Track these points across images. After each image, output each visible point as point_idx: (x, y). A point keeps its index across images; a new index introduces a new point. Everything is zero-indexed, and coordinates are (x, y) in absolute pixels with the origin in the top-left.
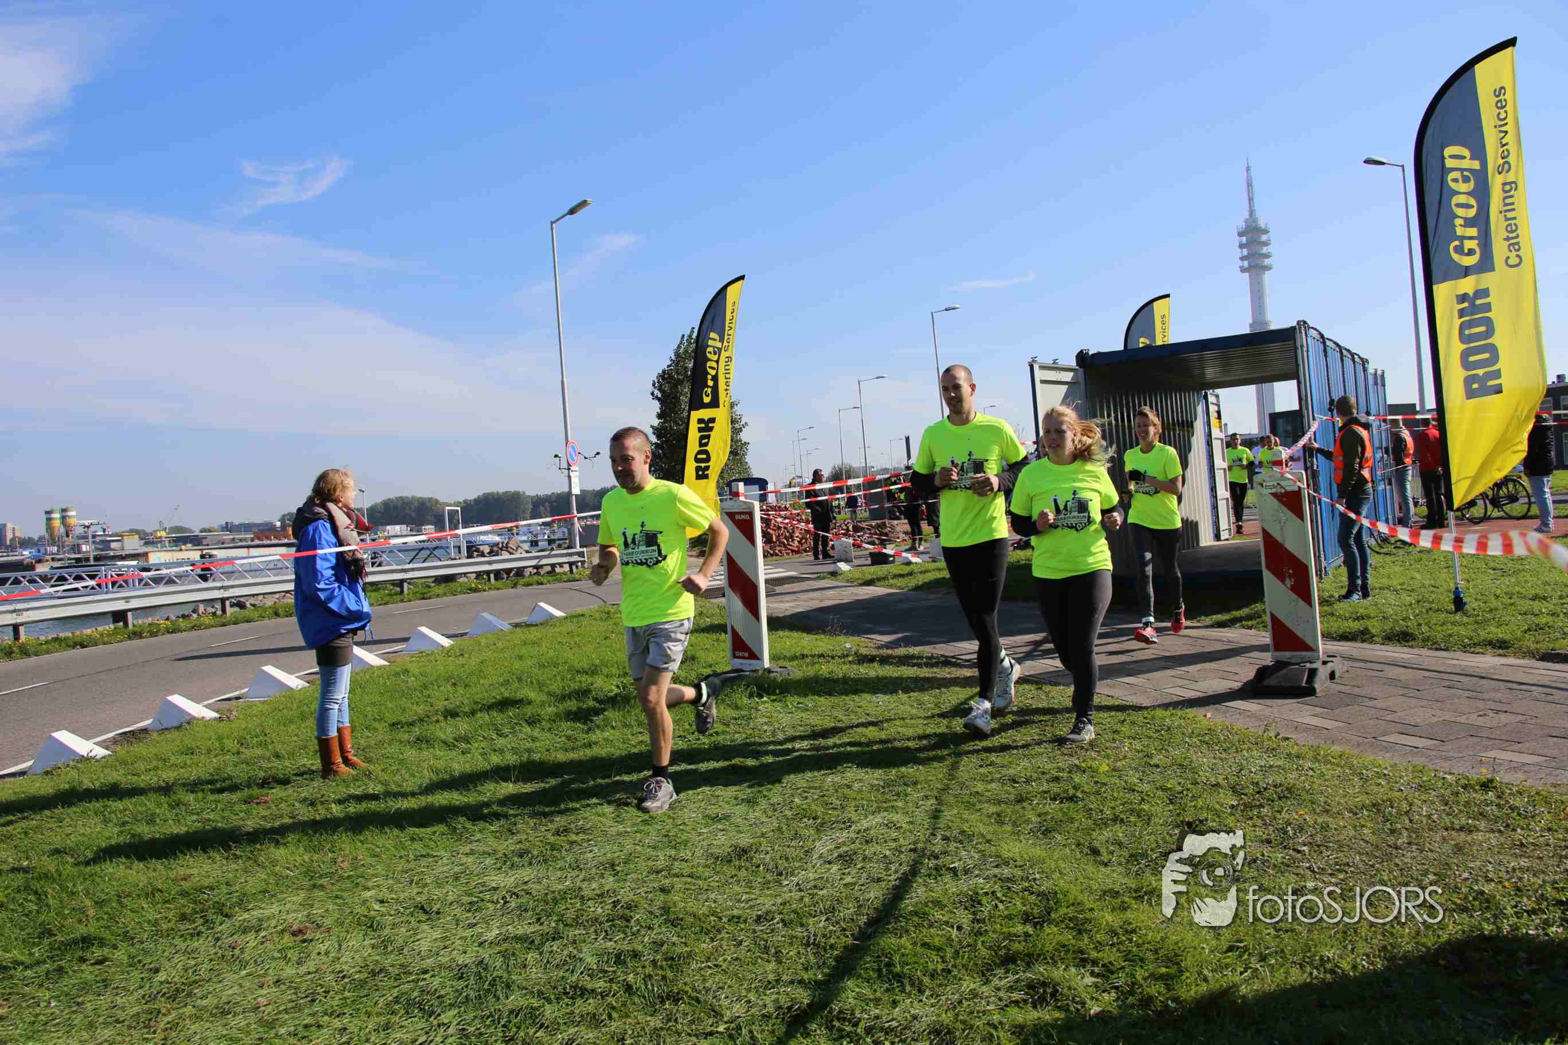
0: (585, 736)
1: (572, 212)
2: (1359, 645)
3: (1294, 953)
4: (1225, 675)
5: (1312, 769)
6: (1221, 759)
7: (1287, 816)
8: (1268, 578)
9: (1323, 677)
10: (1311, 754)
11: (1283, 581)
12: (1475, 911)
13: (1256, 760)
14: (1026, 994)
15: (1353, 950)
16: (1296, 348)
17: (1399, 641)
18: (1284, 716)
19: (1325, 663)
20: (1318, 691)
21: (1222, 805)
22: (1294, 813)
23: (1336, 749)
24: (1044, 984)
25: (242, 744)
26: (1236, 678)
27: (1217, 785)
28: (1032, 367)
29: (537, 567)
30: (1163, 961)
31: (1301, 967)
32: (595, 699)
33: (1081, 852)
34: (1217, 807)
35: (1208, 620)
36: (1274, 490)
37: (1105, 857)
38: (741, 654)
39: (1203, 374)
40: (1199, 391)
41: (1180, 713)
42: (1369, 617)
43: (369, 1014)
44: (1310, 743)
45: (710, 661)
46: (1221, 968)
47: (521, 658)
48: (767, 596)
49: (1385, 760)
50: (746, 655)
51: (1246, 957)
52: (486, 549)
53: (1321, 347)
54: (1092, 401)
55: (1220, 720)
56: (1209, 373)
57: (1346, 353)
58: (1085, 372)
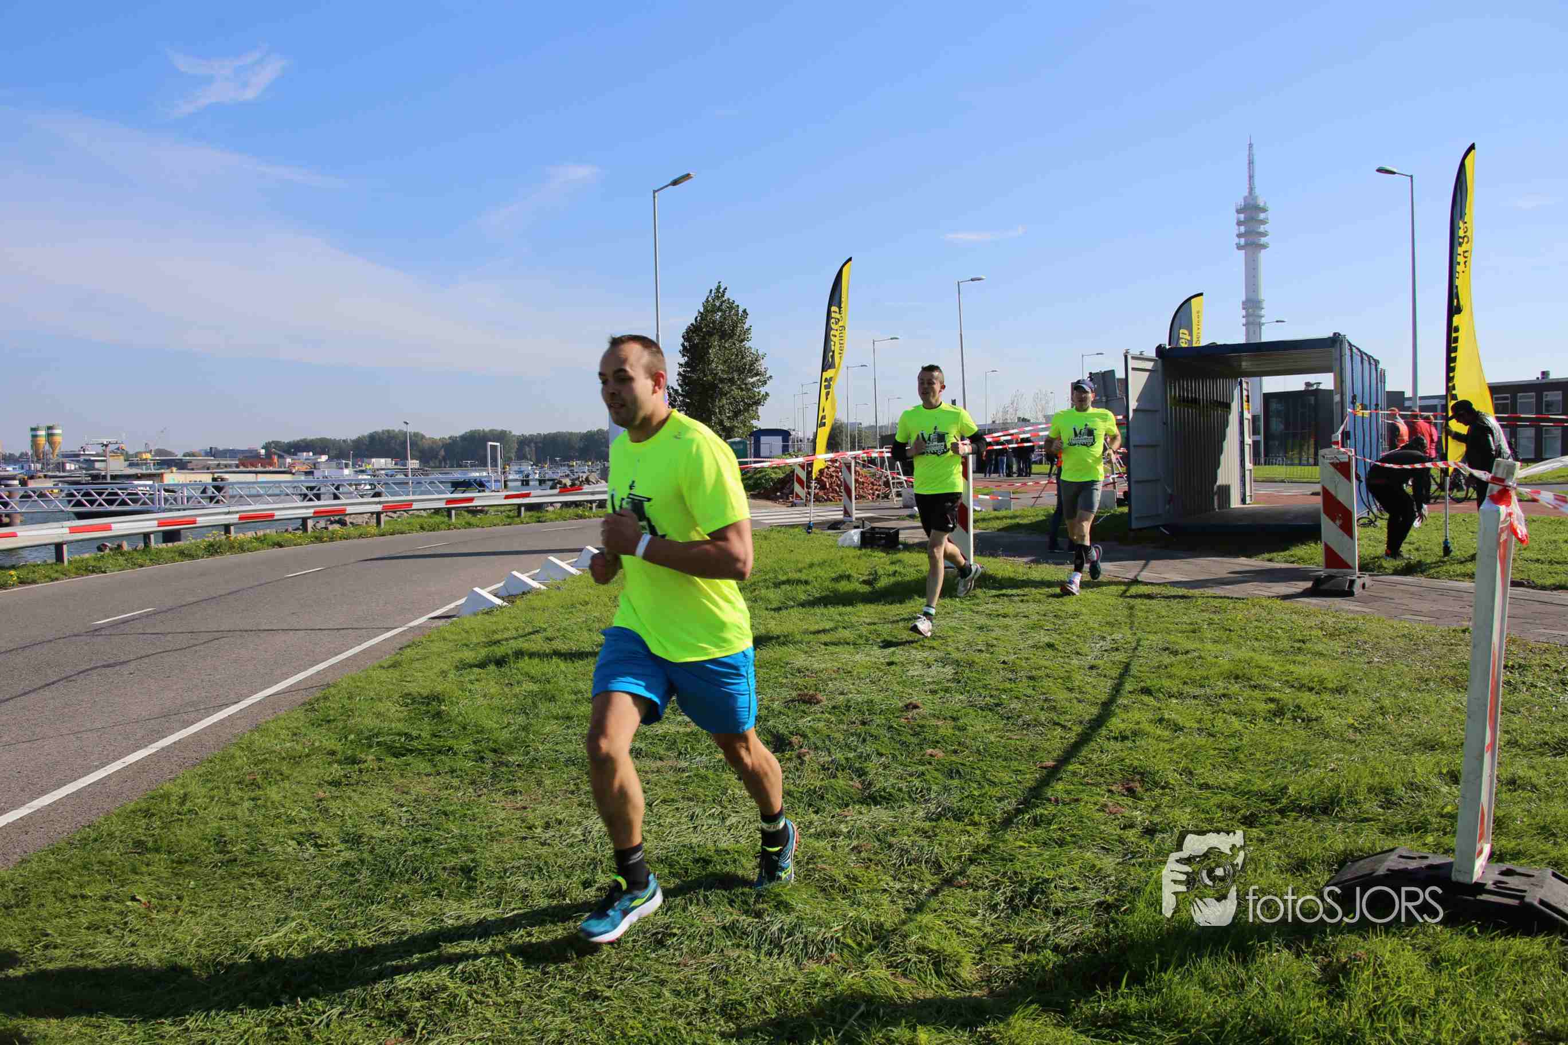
1: (675, 183)
2: (1376, 574)
6: (1307, 619)
8: (1325, 523)
9: (1358, 587)
11: (1333, 520)
13: (1328, 619)
17: (1404, 572)
19: (1359, 578)
20: (1355, 594)
28: (1126, 357)
35: (1258, 558)
36: (1332, 461)
39: (1240, 366)
40: (1236, 378)
53: (1350, 351)
54: (1165, 384)
55: (1296, 605)
56: (1244, 364)
57: (1365, 358)
58: (1164, 365)
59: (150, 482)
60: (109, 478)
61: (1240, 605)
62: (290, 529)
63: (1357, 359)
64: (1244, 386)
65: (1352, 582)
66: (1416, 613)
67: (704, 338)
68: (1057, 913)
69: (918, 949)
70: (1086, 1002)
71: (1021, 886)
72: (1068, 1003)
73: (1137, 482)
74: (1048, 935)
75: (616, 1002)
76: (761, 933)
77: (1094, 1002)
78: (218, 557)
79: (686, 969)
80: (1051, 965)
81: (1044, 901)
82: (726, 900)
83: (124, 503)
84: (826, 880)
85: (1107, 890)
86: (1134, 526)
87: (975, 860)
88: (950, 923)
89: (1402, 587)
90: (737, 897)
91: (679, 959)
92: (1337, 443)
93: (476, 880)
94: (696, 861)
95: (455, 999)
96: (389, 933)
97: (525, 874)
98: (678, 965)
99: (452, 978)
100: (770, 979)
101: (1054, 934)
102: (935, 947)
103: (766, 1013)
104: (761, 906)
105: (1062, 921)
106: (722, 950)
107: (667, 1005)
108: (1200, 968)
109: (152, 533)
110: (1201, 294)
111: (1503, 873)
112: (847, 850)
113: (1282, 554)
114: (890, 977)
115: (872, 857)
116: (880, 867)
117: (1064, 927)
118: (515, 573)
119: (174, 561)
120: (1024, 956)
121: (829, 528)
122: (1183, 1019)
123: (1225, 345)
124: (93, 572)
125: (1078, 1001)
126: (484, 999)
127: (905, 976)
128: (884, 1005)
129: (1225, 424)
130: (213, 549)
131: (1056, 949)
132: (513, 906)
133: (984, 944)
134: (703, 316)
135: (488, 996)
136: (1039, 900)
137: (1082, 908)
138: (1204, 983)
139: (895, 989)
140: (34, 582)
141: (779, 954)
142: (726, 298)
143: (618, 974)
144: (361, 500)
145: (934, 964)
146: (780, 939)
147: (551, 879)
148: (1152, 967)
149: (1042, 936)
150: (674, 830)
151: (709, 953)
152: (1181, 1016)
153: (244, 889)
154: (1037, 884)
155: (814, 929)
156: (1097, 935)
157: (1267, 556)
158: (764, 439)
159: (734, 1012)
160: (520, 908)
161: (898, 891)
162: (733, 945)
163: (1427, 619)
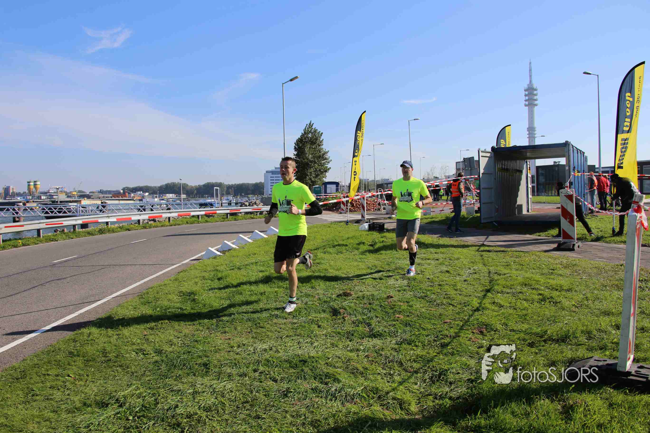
1: (291, 80)
2: (584, 241)
4: (547, 246)
6: (555, 260)
8: (562, 220)
9: (576, 247)
11: (566, 220)
13: (564, 261)
18: (568, 255)
19: (577, 243)
20: (575, 250)
26: (551, 247)
28: (479, 151)
36: (565, 194)
39: (526, 155)
40: (525, 160)
53: (572, 148)
54: (495, 163)
55: (550, 254)
56: (528, 154)
57: (579, 151)
58: (494, 154)
59: (76, 204)
60: (59, 202)
61: (526, 255)
62: (133, 223)
63: (575, 152)
64: (528, 163)
65: (574, 245)
66: (602, 258)
67: (304, 144)
68: (451, 383)
69: (393, 398)
70: (463, 421)
71: (436, 372)
72: (455, 421)
73: (483, 203)
74: (447, 393)
75: (268, 420)
76: (327, 391)
77: (466, 421)
78: (104, 235)
79: (296, 406)
80: (448, 405)
81: (445, 378)
82: (313, 378)
83: (65, 212)
84: (355, 369)
85: (471, 374)
86: (482, 222)
87: (417, 361)
88: (406, 387)
89: (595, 247)
90: (318, 376)
91: (293, 402)
92: (567, 187)
93: (209, 369)
94: (301, 361)
95: (201, 418)
96: (174, 390)
97: (230, 367)
98: (293, 404)
99: (199, 409)
100: (331, 411)
101: (450, 392)
102: (399, 397)
103: (329, 425)
104: (327, 380)
105: (453, 387)
106: (311, 398)
107: (289, 421)
108: (511, 407)
109: (77, 225)
110: (510, 125)
111: (639, 367)
112: (363, 357)
113: (544, 233)
114: (381, 410)
115: (374, 360)
116: (377, 364)
117: (454, 389)
118: (225, 241)
119: (85, 236)
120: (437, 401)
121: (356, 223)
122: (504, 428)
123: (520, 146)
124: (52, 241)
125: (459, 421)
126: (213, 418)
127: (387, 409)
128: (379, 422)
129: (520, 179)
130: (101, 232)
131: (450, 398)
132: (225, 380)
133: (420, 396)
134: (303, 135)
135: (214, 417)
136: (443, 378)
137: (461, 381)
138: (513, 413)
139: (383, 415)
140: (28, 245)
141: (335, 400)
142: (313, 127)
143: (268, 408)
144: (162, 211)
145: (400, 404)
146: (335, 394)
147: (241, 368)
148: (490, 406)
149: (445, 393)
150: (292, 348)
151: (306, 399)
152: (503, 427)
153: (114, 372)
154: (443, 371)
155: (349, 390)
156: (468, 393)
157: (538, 234)
158: (328, 186)
159: (316, 424)
160: (228, 381)
161: (384, 374)
162: (316, 396)
163: (605, 260)
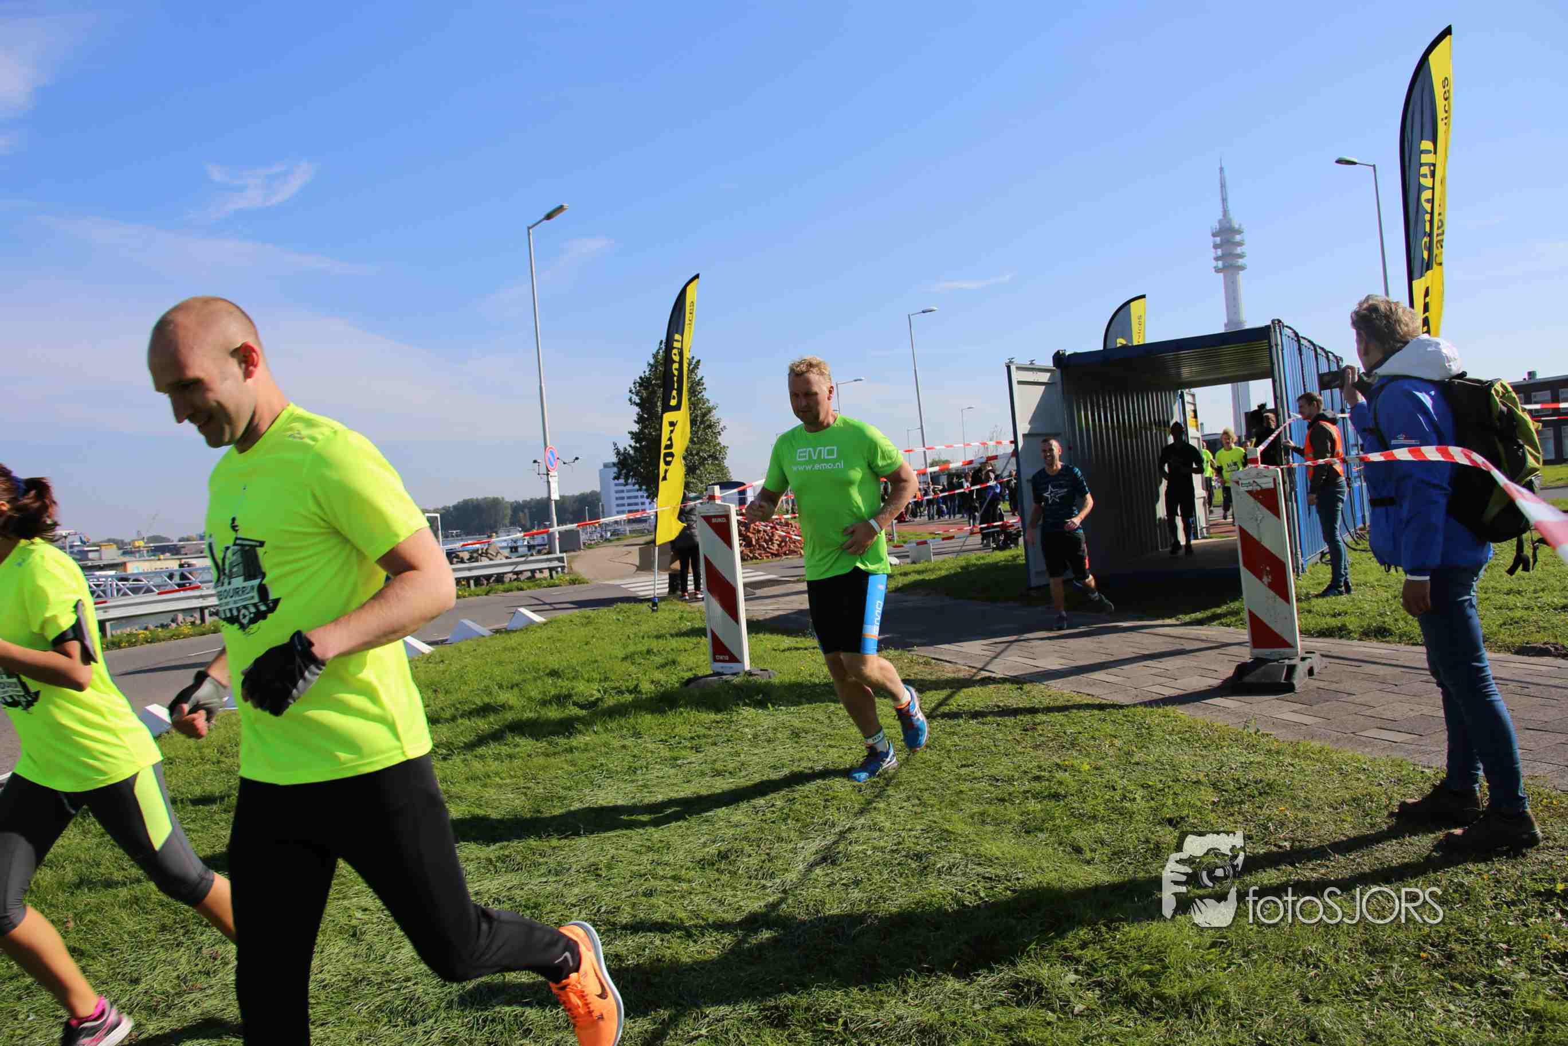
0: (566, 741)
1: (549, 217)
2: (1337, 641)
3: (1277, 948)
4: (1204, 672)
5: (1292, 765)
6: (1202, 756)
7: (1268, 812)
8: (1245, 575)
9: (1302, 675)
10: (1291, 750)
11: (1261, 579)
12: (1455, 904)
13: (1236, 757)
14: (1012, 993)
15: (1335, 944)
16: (1270, 347)
17: (1375, 636)
18: (1264, 713)
19: (1303, 659)
20: (1297, 686)
21: (1203, 802)
22: (1275, 809)
23: (1316, 744)
24: (1028, 982)
25: (222, 753)
26: (1215, 675)
27: (1198, 782)
28: (1009, 368)
29: (517, 573)
30: (1146, 958)
31: (1284, 962)
32: (575, 704)
33: (1064, 851)
34: (1199, 804)
35: (1187, 618)
36: (1250, 488)
37: (1088, 855)
38: (721, 658)
39: (1179, 374)
40: (1175, 391)
41: (1160, 711)
42: (1346, 613)
43: (352, 1023)
44: (1290, 739)
45: (690, 664)
46: (1204, 964)
47: (500, 663)
48: (746, 600)
49: (1363, 755)
50: (727, 657)
51: (1229, 952)
52: (466, 556)
53: (1296, 345)
55: (1200, 718)
56: (1186, 372)
58: (1062, 373)
64: (1188, 398)
65: (1291, 669)
86: (1031, 584)
110: (1144, 296)
134: (653, 368)
